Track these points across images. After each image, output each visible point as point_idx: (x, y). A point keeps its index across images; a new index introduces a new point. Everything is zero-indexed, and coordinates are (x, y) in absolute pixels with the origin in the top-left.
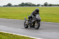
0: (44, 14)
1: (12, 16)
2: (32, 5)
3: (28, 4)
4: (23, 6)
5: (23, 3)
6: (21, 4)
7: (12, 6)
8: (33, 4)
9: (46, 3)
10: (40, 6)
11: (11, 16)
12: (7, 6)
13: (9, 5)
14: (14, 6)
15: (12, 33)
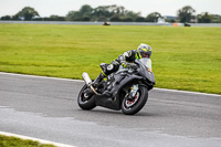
0: (175, 57)
1: (37, 62)
2: (126, 17)
3: (110, 10)
4: (87, 20)
5: (86, 8)
6: (77, 13)
7: (40, 19)
8: (130, 13)
9: (187, 8)
10: (160, 21)
11: (32, 62)
12: (16, 18)
13: (28, 15)
14: (46, 19)
15: (34, 139)
